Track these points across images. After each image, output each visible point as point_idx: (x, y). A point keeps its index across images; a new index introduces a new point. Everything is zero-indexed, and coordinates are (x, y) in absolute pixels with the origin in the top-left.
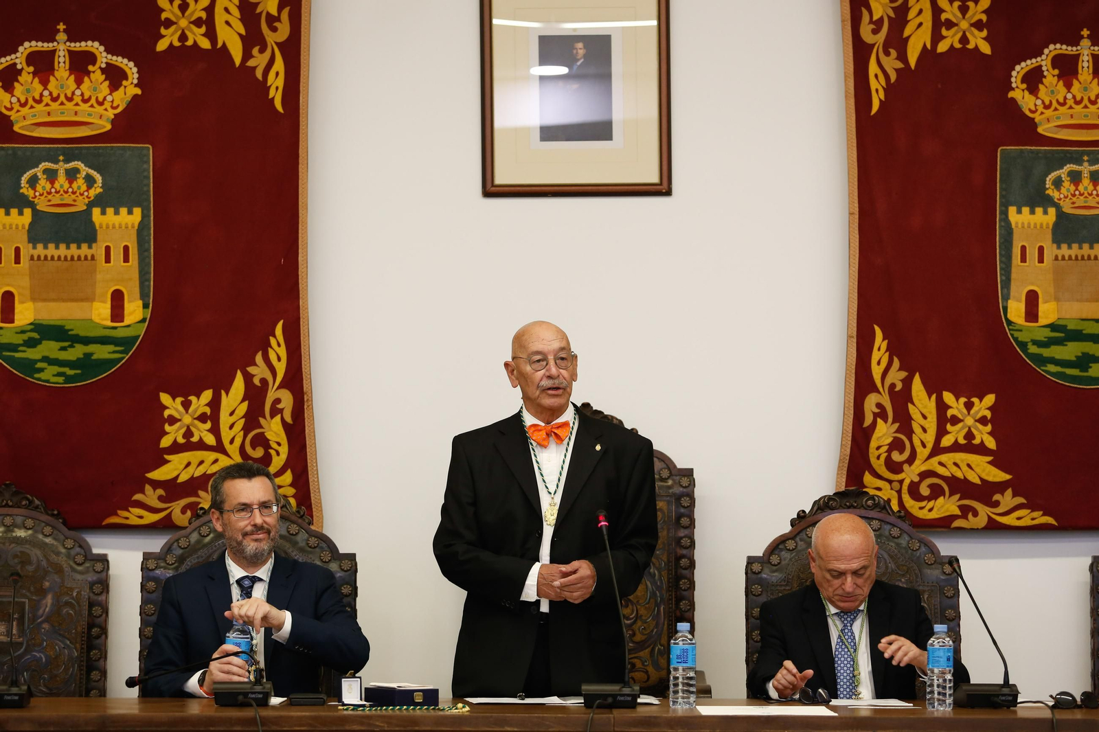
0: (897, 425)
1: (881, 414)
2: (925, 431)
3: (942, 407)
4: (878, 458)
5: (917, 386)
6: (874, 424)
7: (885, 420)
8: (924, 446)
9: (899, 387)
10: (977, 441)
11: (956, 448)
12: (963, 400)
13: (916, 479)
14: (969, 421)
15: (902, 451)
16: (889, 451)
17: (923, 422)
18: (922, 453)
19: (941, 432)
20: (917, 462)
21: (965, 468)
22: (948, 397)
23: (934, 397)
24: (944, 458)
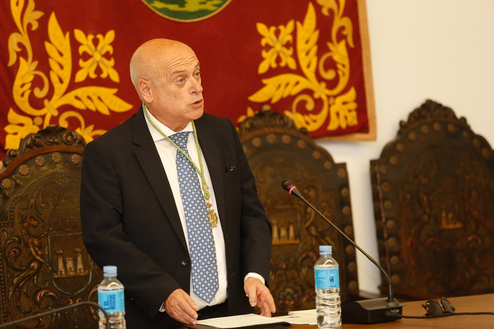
0: (36, 63)
1: (23, 53)
2: (61, 67)
3: (75, 44)
4: (22, 95)
5: (53, 25)
6: (18, 63)
7: (26, 58)
8: (61, 81)
9: (35, 26)
10: (104, 76)
11: (88, 82)
12: (91, 37)
13: (56, 113)
14: (97, 57)
15: (41, 88)
16: (32, 88)
17: (60, 59)
18: (60, 88)
19: (76, 68)
20: (55, 97)
21: (96, 101)
22: (79, 34)
23: (68, 34)
24: (79, 92)
